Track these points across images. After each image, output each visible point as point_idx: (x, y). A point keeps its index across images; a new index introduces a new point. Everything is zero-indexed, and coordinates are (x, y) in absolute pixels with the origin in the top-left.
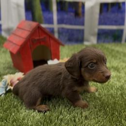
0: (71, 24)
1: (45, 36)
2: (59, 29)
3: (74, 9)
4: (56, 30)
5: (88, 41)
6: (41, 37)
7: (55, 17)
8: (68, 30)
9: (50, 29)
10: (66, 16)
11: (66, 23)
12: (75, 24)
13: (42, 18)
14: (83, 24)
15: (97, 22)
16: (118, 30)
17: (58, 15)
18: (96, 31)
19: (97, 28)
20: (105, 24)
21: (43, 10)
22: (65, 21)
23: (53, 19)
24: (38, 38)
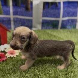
0: (23, 15)
2: (14, 18)
3: (25, 5)
4: (12, 19)
5: (35, 27)
7: (11, 10)
8: (21, 19)
9: (8, 18)
10: (19, 10)
11: (19, 15)
12: (26, 16)
14: (32, 16)
15: (41, 15)
16: (55, 21)
17: (13, 9)
18: (41, 21)
20: (47, 16)
21: (2, 5)
22: (18, 13)
23: (10, 11)
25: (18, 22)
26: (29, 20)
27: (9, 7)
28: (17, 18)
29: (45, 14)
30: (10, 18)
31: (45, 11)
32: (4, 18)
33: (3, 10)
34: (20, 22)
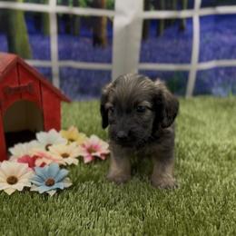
0: (85, 60)
1: (31, 81)
2: (61, 69)
3: (92, 31)
4: (55, 71)
6: (22, 85)
7: (54, 46)
8: (80, 70)
9: (44, 68)
10: (75, 45)
11: (75, 59)
12: (94, 61)
13: (29, 48)
14: (109, 61)
15: (136, 57)
16: (177, 73)
17: (59, 42)
20: (154, 61)
21: (30, 33)
22: (73, 55)
23: (49, 50)
24: (18, 85)
25: (72, 79)
26: (100, 72)
27: (49, 39)
28: (69, 68)
29: (148, 54)
30: (50, 69)
31: (146, 47)
33: (33, 47)
34: (78, 80)
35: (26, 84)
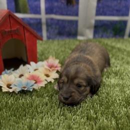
0: (62, 14)
2: (47, 19)
6: (12, 29)
8: (58, 20)
9: (36, 19)
10: (56, 4)
11: (56, 13)
12: (67, 15)
13: (28, 6)
14: (77, 15)
15: (94, 11)
17: (46, 2)
18: (93, 22)
19: (93, 19)
20: (105, 14)
22: (55, 11)
23: (40, 7)
24: (10, 30)
25: (54, 26)
26: (71, 22)
28: (52, 19)
29: (101, 10)
30: (40, 19)
31: (100, 5)
32: (31, 19)
33: (29, 6)
34: (58, 27)
35: (15, 29)
